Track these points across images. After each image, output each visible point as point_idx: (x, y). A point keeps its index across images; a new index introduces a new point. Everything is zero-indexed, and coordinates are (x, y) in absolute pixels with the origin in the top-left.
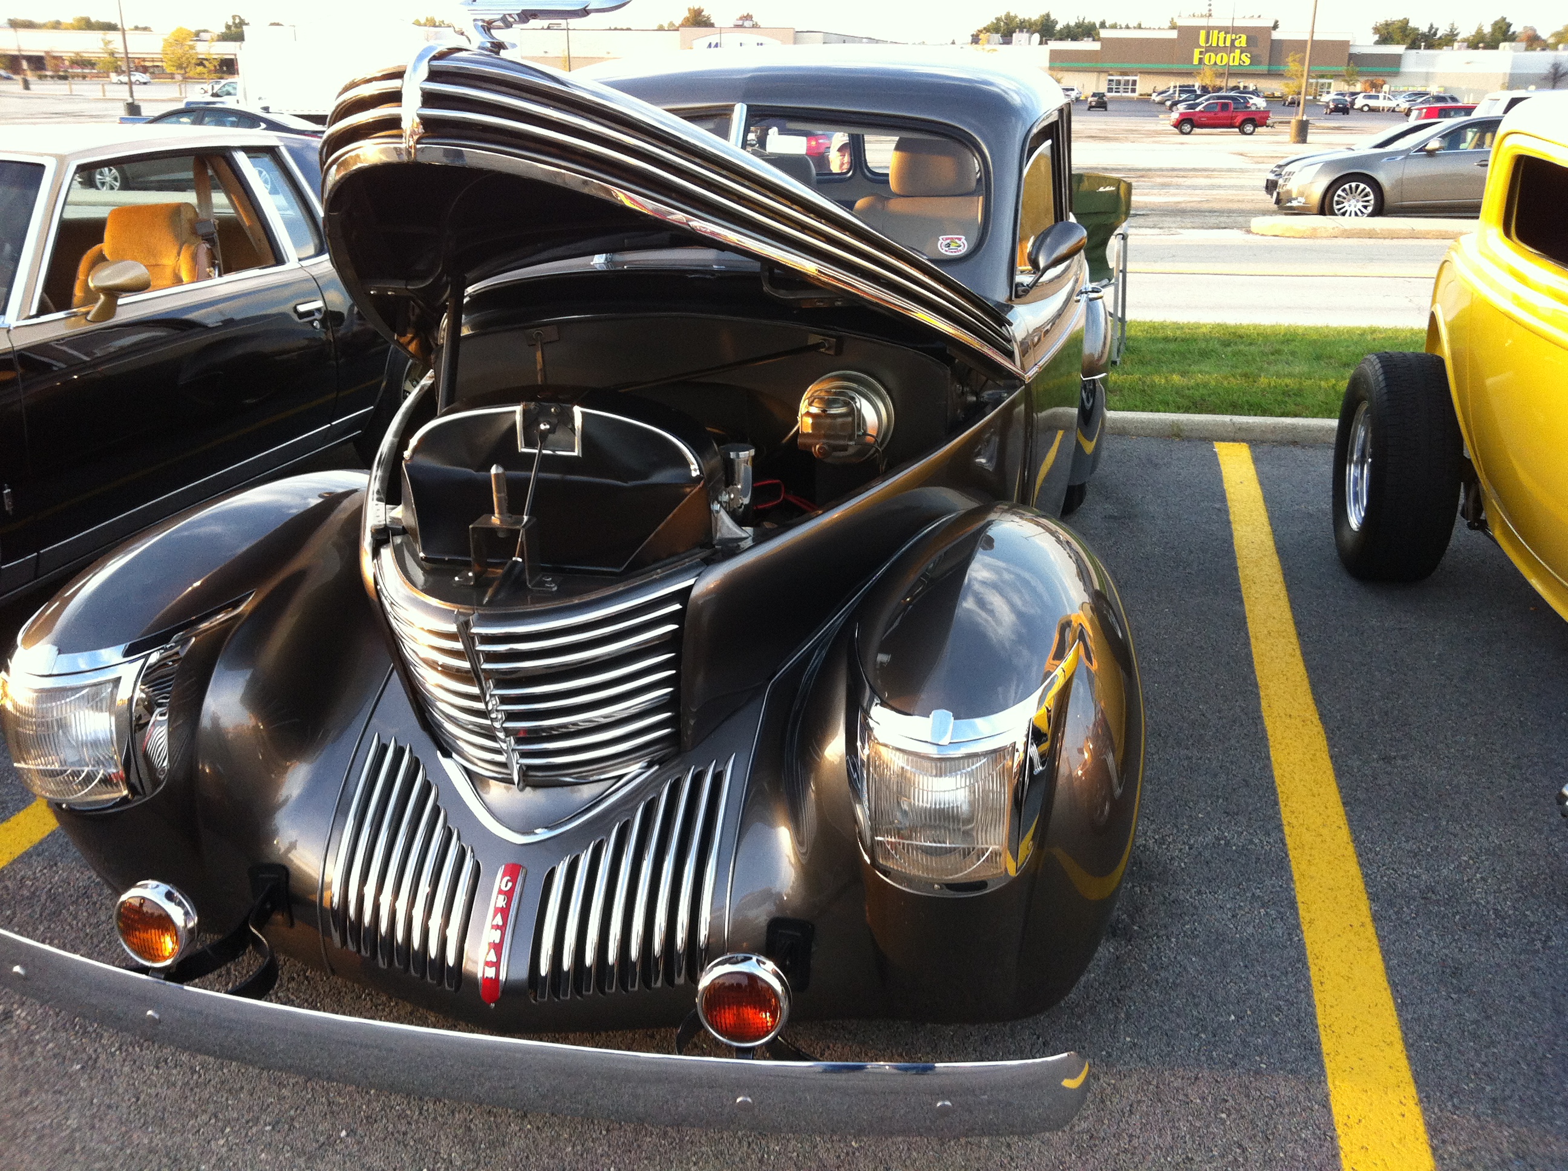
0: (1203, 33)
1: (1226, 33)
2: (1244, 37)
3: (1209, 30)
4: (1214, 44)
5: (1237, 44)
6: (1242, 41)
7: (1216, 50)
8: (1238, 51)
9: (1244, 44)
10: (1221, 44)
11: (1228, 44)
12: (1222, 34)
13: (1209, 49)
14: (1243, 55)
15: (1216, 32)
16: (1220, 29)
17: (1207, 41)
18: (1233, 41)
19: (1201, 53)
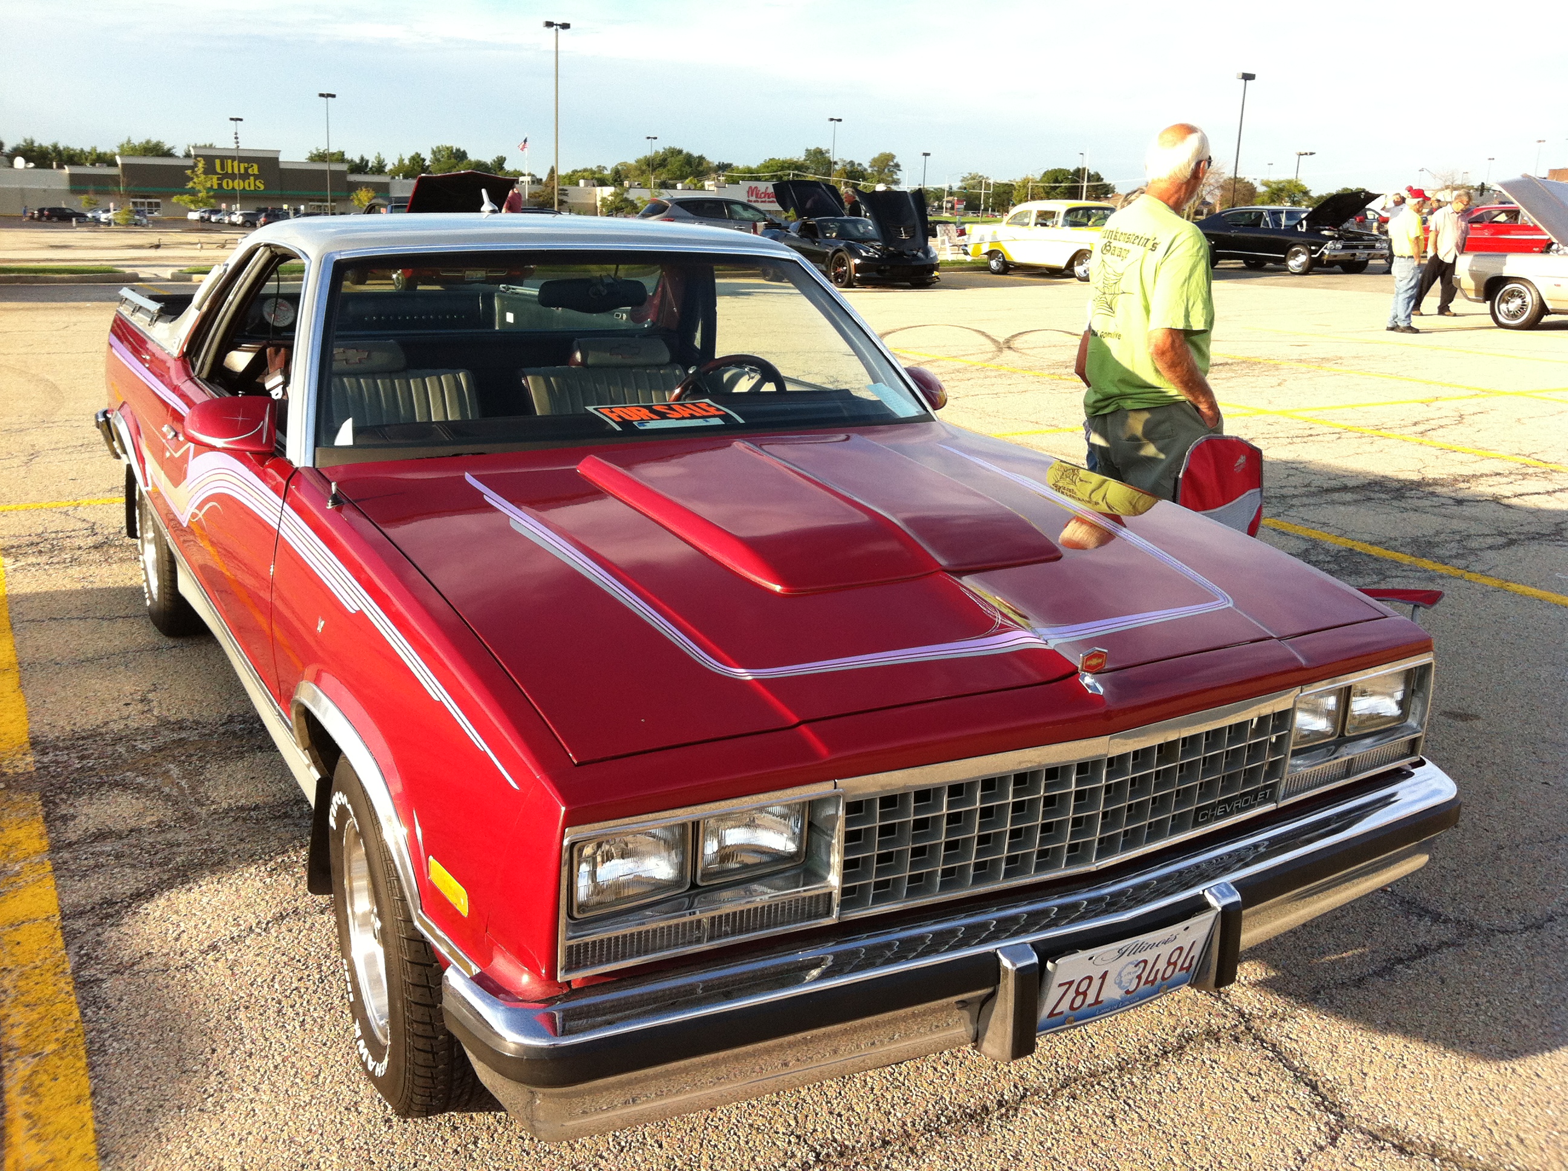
0: (218, 162)
1: (240, 162)
2: (255, 167)
3: (223, 159)
4: (230, 171)
5: (250, 171)
6: (255, 169)
7: (233, 176)
8: (252, 178)
9: (256, 172)
10: (236, 171)
11: (242, 171)
12: (236, 163)
13: (226, 176)
14: (257, 183)
15: (230, 161)
16: (233, 158)
17: (222, 168)
18: (246, 169)
19: (219, 179)
